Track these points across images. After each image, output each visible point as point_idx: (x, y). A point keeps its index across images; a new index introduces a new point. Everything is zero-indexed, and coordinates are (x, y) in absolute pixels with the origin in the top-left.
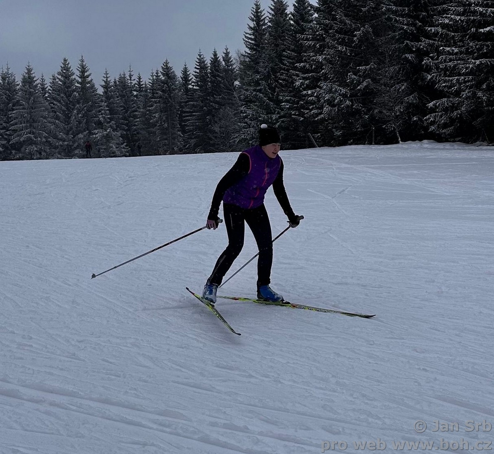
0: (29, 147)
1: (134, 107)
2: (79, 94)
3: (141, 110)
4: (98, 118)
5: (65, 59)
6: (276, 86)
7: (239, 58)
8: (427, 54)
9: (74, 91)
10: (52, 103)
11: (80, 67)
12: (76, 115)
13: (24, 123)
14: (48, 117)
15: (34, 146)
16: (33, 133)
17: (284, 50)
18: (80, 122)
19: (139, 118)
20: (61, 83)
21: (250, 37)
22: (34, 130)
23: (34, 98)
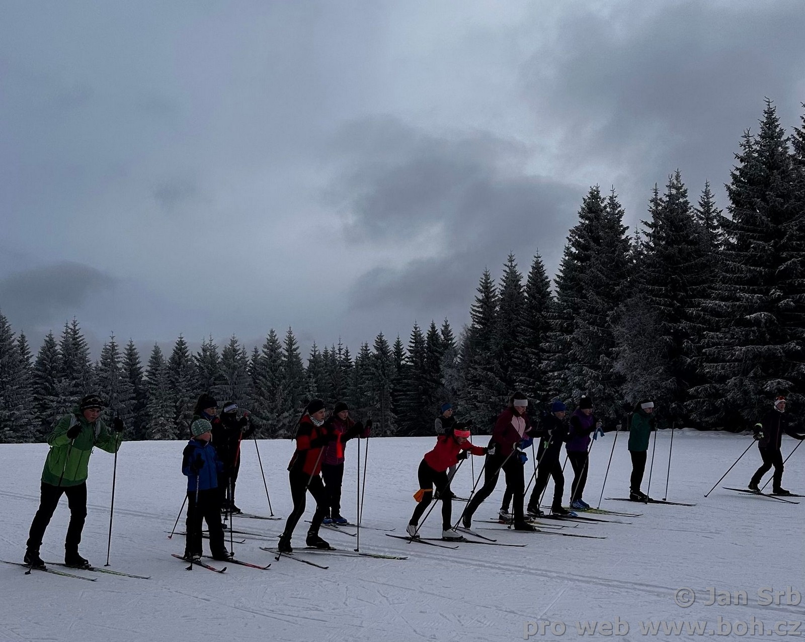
1: (343, 384)
2: (285, 369)
3: (352, 387)
4: (305, 395)
5: (272, 330)
6: (509, 365)
7: (467, 333)
8: (686, 335)
9: (280, 365)
11: (287, 339)
12: (282, 391)
17: (518, 326)
18: (286, 400)
19: (348, 396)
20: (266, 357)
21: (477, 309)
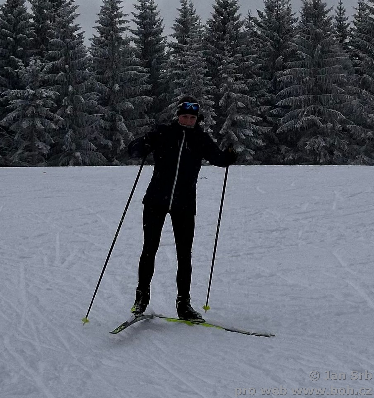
0: (311, 140)
10: (357, 55)
13: (304, 94)
14: (347, 84)
15: (320, 138)
16: (320, 114)
22: (321, 108)
23: (323, 46)
